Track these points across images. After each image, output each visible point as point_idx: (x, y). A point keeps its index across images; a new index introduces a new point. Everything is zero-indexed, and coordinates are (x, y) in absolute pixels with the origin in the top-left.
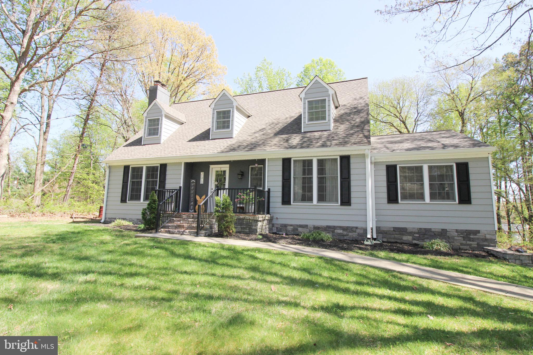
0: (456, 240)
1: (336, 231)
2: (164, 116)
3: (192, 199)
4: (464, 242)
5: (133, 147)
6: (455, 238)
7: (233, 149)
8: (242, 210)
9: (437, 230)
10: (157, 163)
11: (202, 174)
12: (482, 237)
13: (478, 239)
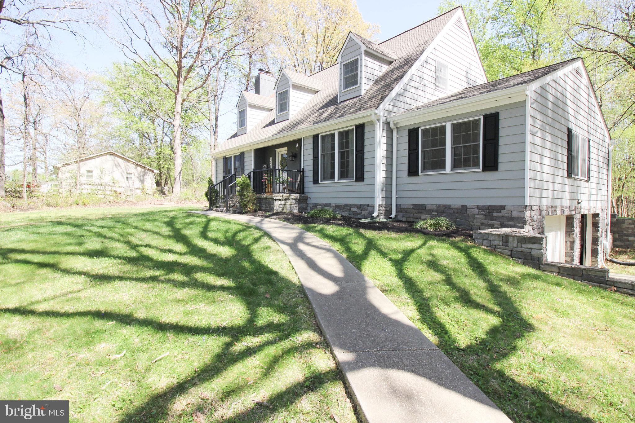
0: (477, 219)
1: (351, 209)
2: (248, 106)
4: (485, 222)
5: (231, 139)
6: (476, 216)
9: (456, 207)
10: (239, 153)
11: (271, 158)
12: (507, 215)
13: (502, 217)
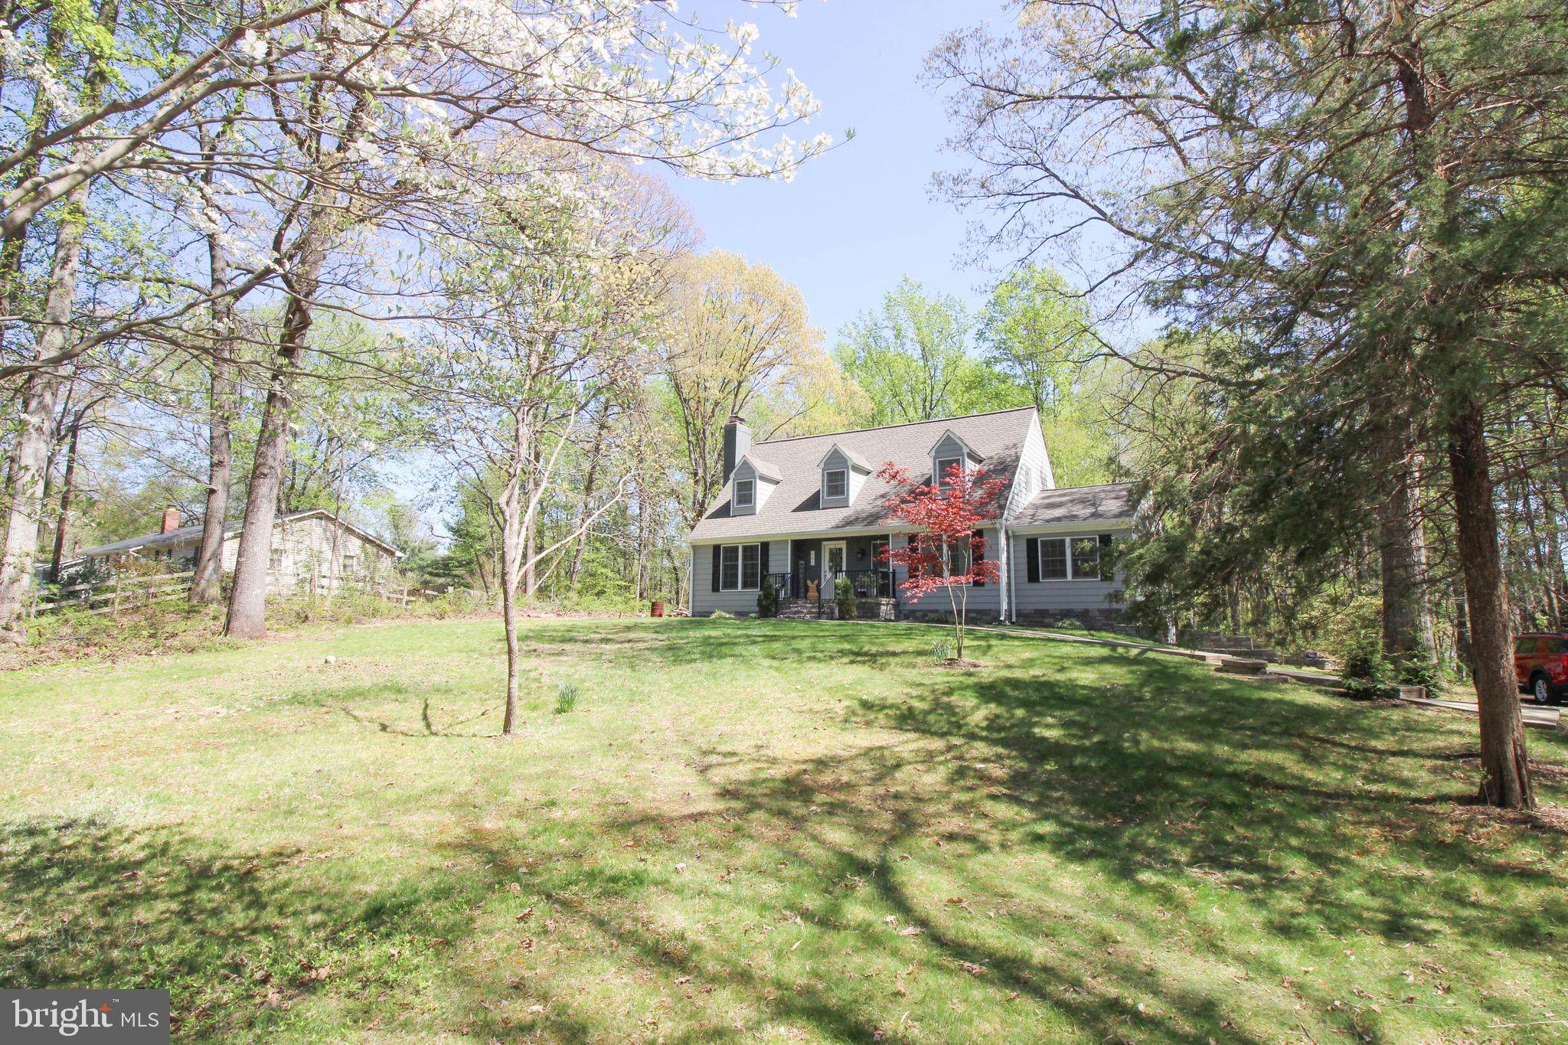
1: (969, 615)
2: (758, 477)
3: (802, 585)
5: (719, 520)
7: (848, 522)
8: (864, 595)
10: (757, 542)
11: (813, 553)
